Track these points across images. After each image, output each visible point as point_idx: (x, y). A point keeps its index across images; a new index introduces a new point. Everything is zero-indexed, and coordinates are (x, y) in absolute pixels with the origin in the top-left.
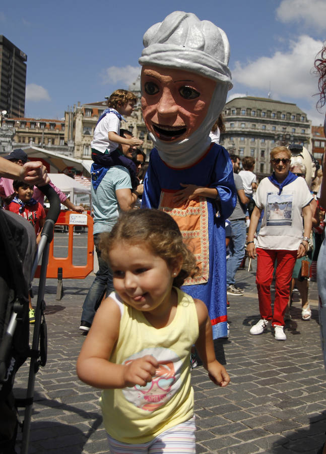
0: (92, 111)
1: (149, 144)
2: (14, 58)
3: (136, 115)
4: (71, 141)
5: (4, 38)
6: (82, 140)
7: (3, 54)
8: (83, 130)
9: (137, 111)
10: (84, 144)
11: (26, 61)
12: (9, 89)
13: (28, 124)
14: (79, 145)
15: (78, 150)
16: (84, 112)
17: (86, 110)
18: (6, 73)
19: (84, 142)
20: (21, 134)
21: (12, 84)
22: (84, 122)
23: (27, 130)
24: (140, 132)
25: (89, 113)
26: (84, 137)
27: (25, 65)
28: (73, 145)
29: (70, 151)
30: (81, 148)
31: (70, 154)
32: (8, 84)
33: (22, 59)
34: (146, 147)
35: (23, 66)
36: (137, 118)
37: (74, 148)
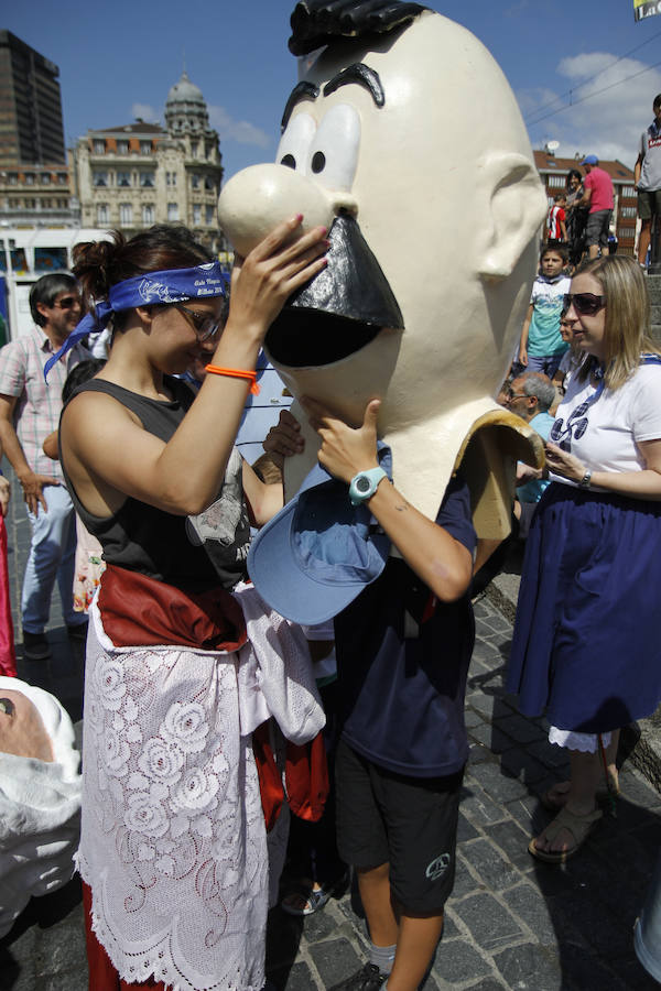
0: (105, 143)
1: (209, 197)
2: (34, 73)
3: (181, 145)
4: (74, 200)
5: (10, 35)
6: (93, 197)
7: (14, 65)
8: (94, 178)
9: (183, 137)
10: (98, 204)
11: (57, 75)
12: (32, 126)
13: (22, 176)
14: (88, 206)
15: (88, 214)
16: (91, 144)
17: (95, 141)
18: (23, 98)
19: (97, 200)
20: (11, 195)
21: (37, 117)
22: (93, 165)
23: (20, 187)
24: (191, 175)
25: (100, 147)
26: (95, 190)
27: (57, 84)
28: (77, 207)
29: (75, 217)
30: (92, 210)
31: (76, 223)
32: (29, 116)
33: (52, 74)
34: (204, 201)
35: (52, 85)
36: (184, 150)
37: (80, 211)
